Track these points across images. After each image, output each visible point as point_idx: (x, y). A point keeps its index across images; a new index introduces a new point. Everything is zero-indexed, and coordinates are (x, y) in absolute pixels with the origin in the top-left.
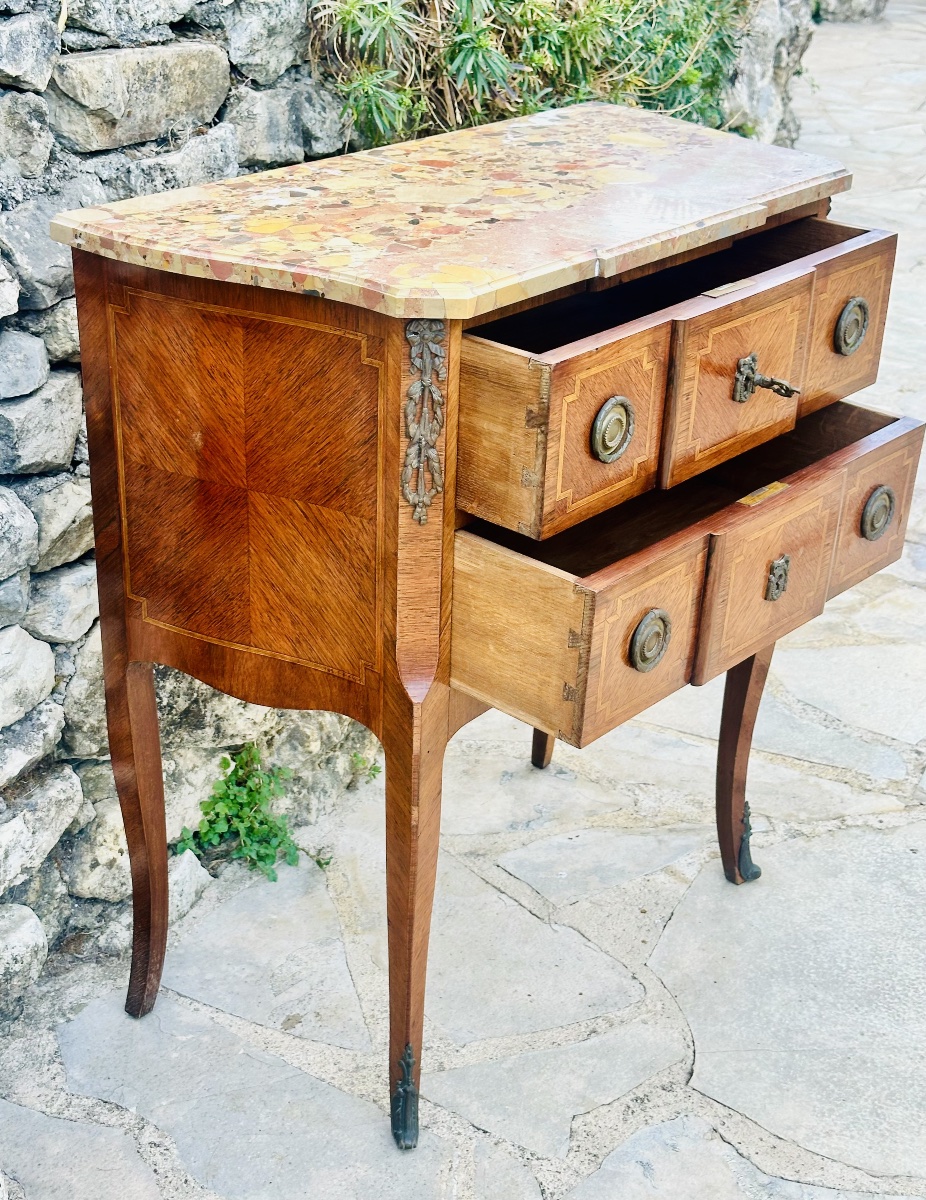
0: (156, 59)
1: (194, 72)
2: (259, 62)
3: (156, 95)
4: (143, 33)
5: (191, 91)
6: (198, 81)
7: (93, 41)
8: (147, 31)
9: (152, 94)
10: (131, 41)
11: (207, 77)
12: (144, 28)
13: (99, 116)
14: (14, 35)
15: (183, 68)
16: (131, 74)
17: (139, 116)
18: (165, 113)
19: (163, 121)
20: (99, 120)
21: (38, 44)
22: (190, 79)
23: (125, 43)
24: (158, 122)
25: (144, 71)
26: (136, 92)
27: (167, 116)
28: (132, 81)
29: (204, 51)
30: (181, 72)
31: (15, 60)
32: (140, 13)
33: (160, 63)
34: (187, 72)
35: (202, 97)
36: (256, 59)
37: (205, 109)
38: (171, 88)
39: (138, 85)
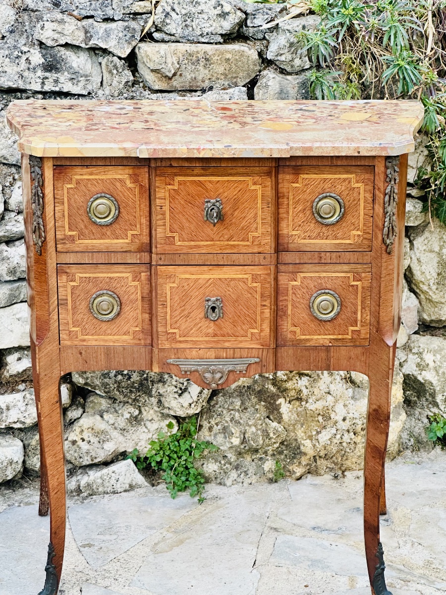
0: (200, 50)
1: (229, 59)
2: (284, 59)
3: (201, 68)
4: (200, 37)
5: (228, 69)
6: (233, 64)
7: (167, 38)
8: (203, 37)
9: (197, 67)
10: (188, 40)
11: (240, 63)
12: (201, 35)
13: (158, 73)
14: (108, 30)
15: (220, 57)
16: (181, 55)
17: (189, 77)
18: (208, 77)
19: (207, 81)
20: (160, 75)
21: (121, 35)
22: (226, 62)
23: (184, 41)
24: (203, 81)
25: (190, 55)
26: (185, 64)
27: (210, 79)
28: (181, 59)
29: (237, 50)
30: (218, 58)
31: (106, 41)
32: (199, 27)
33: (203, 52)
34: (224, 59)
35: (235, 72)
36: (283, 58)
37: (238, 79)
38: (212, 65)
39: (186, 62)
